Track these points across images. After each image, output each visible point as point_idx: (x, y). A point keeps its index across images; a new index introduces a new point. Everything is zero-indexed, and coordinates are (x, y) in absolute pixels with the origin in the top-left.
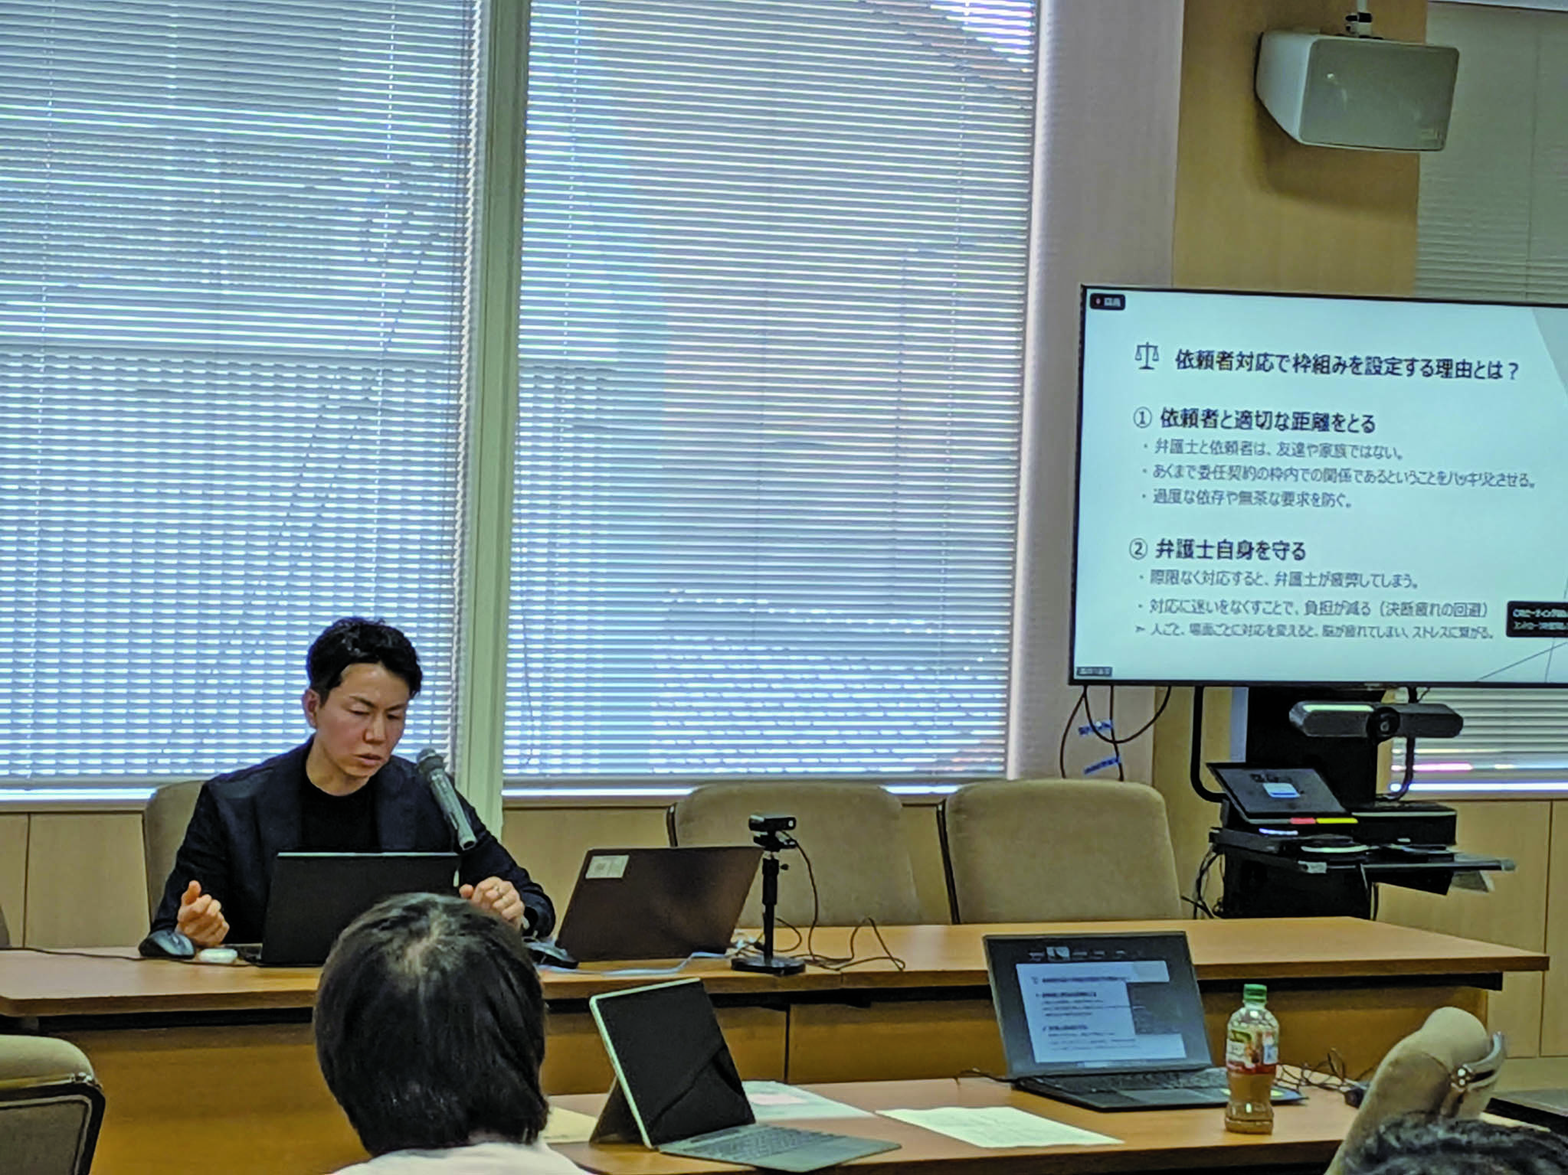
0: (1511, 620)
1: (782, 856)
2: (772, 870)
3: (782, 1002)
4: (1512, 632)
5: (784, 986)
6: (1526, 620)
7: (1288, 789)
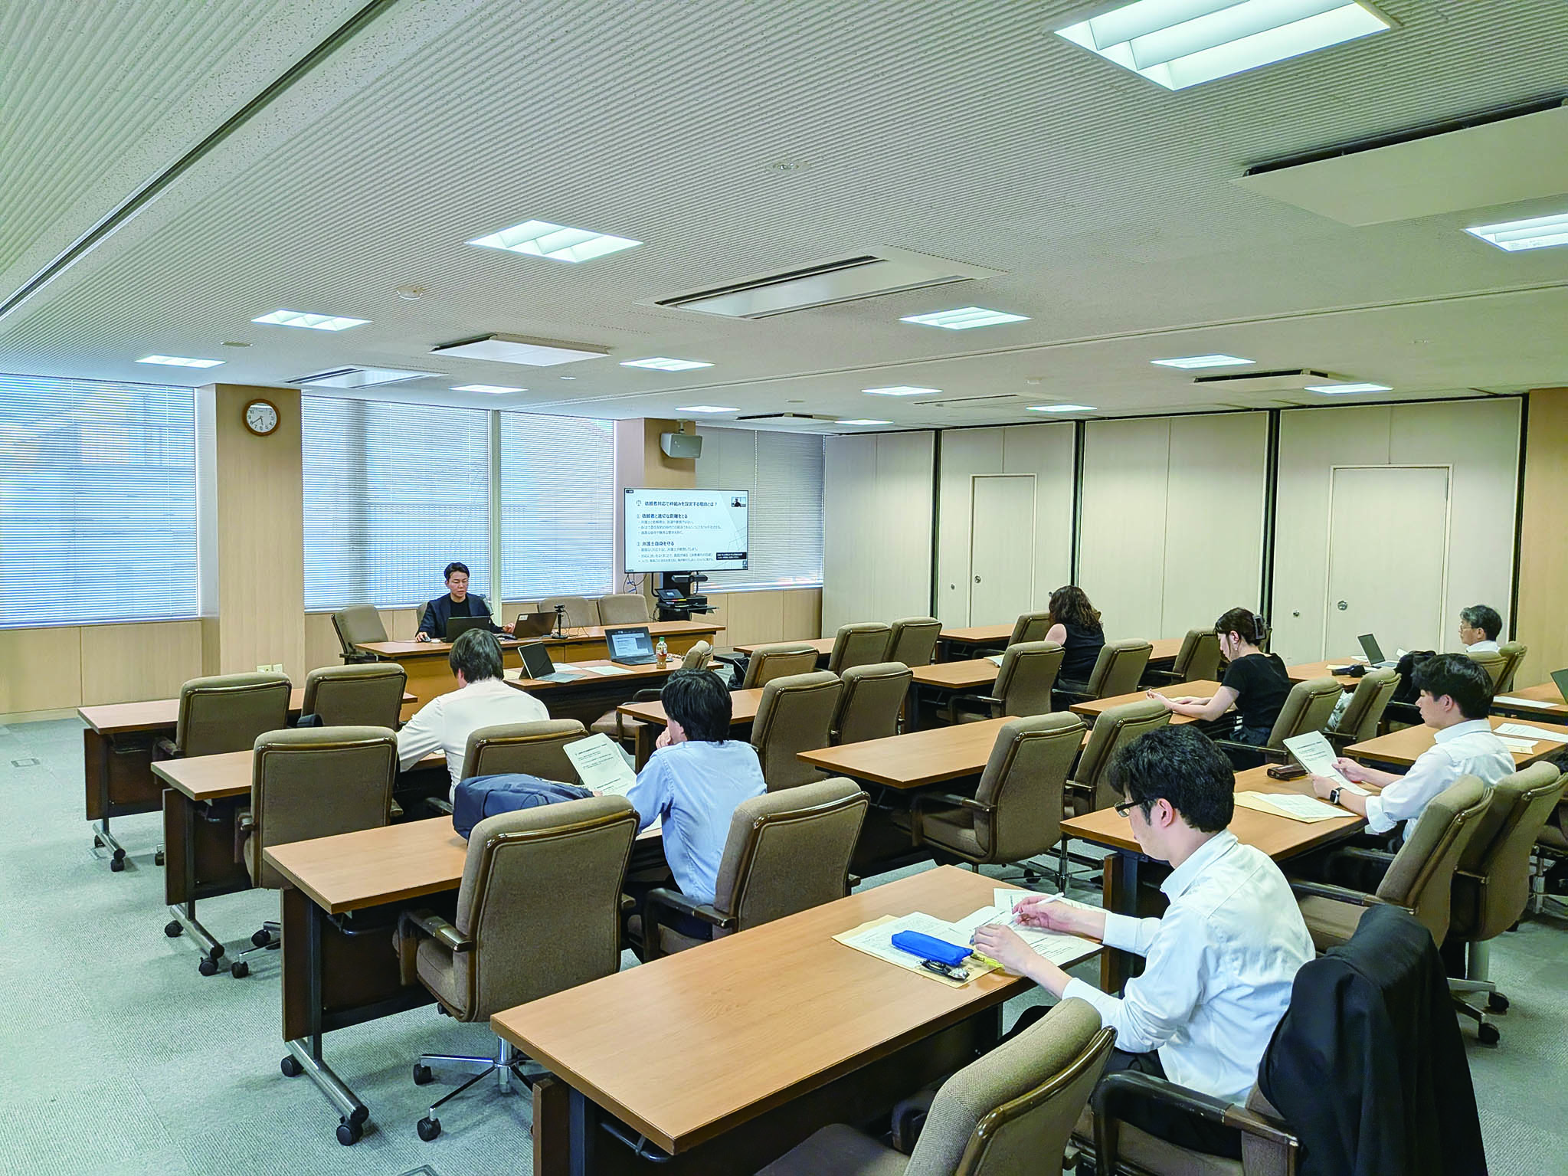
0: (717, 557)
1: (562, 614)
2: (560, 616)
3: (563, 645)
4: (717, 559)
5: (563, 641)
6: (720, 557)
7: (672, 594)
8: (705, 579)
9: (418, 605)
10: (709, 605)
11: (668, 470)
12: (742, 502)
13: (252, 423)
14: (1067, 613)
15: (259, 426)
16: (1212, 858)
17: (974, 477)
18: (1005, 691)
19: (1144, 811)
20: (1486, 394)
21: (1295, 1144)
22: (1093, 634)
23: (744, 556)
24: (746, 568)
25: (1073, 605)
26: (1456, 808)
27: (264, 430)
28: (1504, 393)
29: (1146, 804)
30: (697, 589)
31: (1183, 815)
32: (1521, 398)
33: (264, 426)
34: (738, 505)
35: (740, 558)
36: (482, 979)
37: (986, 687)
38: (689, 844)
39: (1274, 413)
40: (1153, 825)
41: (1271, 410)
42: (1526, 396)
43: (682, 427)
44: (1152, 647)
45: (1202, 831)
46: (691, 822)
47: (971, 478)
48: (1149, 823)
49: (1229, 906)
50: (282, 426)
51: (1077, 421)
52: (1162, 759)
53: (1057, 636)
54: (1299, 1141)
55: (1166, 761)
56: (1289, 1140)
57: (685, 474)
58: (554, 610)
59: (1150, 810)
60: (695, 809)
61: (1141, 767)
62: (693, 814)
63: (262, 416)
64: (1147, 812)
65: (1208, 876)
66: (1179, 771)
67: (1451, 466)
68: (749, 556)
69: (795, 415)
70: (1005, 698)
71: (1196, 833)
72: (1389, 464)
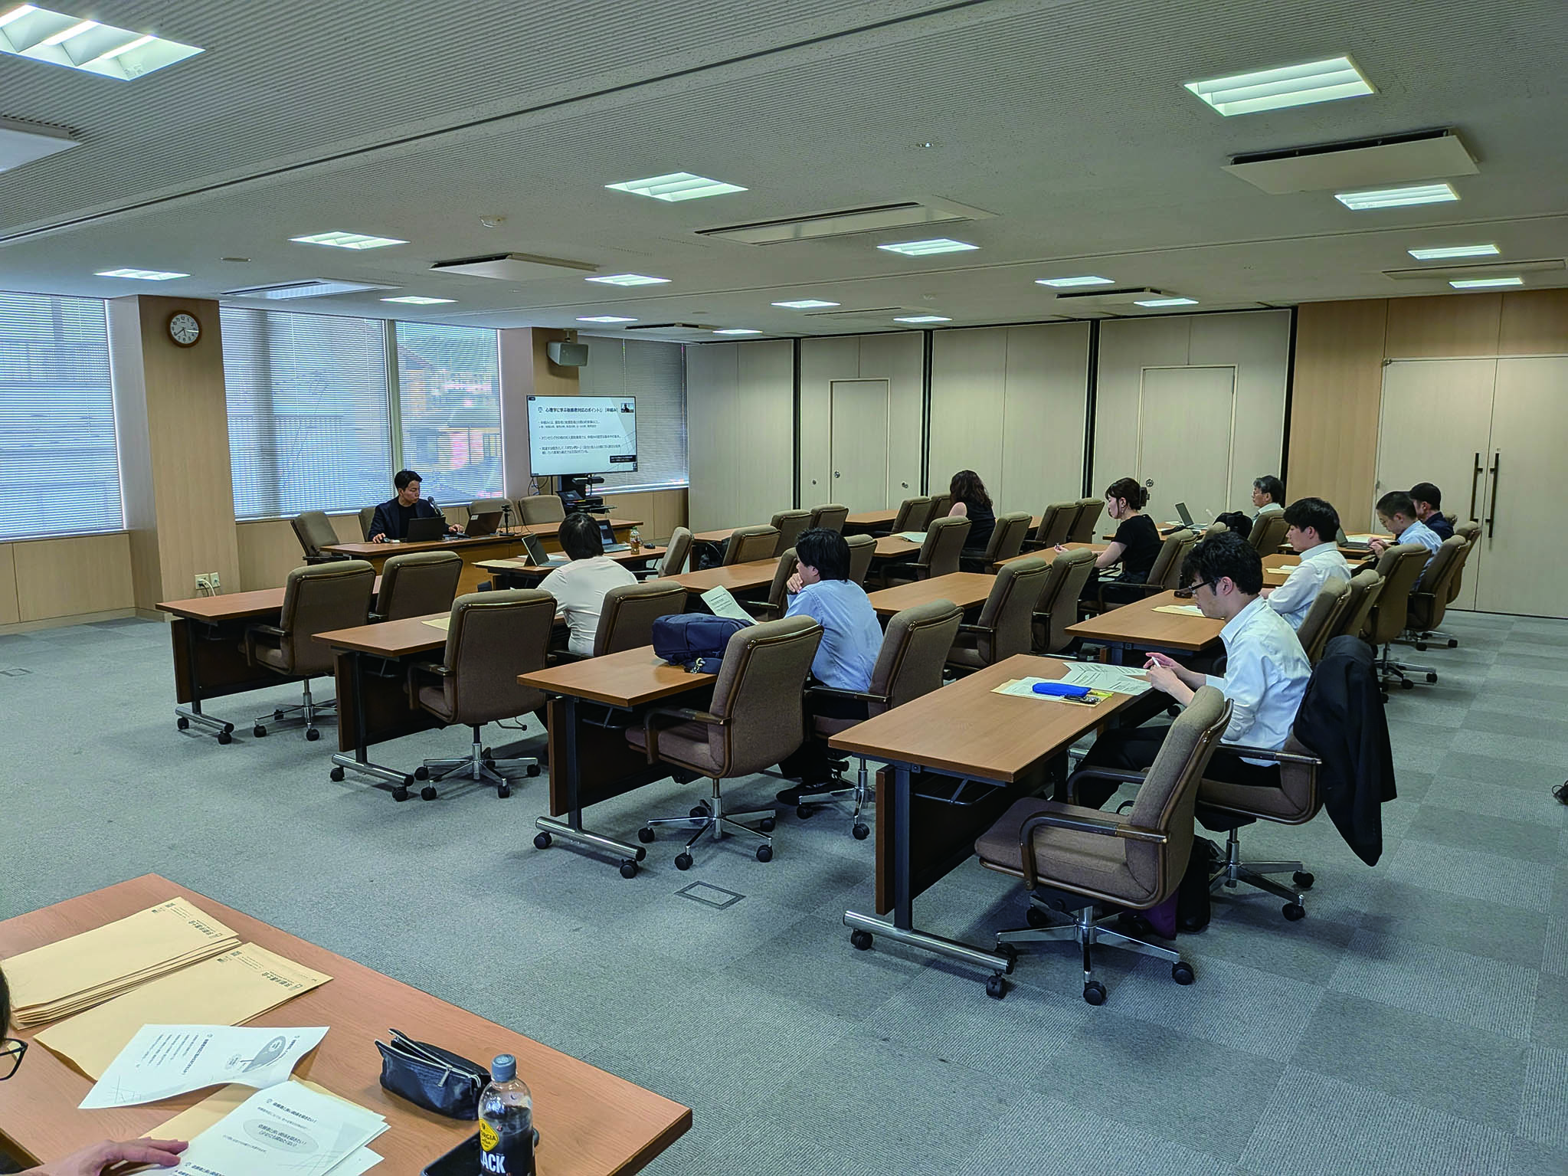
0: (611, 459)
2: (506, 516)
3: (511, 542)
4: (611, 462)
5: (512, 538)
6: (613, 460)
7: (571, 495)
8: (601, 481)
9: (360, 511)
10: (605, 505)
11: (555, 378)
12: (631, 408)
13: (176, 335)
14: (965, 493)
15: (182, 337)
16: (1255, 611)
17: (832, 382)
18: (929, 558)
19: (1212, 587)
20: (1264, 306)
21: (1319, 763)
22: (986, 510)
23: (633, 459)
24: (636, 470)
25: (970, 486)
26: (1337, 595)
27: (187, 342)
28: (1278, 305)
29: (1213, 582)
30: (594, 490)
31: (1238, 586)
32: (1290, 310)
33: (187, 339)
34: (627, 410)
35: (631, 460)
36: (735, 746)
37: (913, 555)
38: (836, 653)
39: (1095, 323)
40: (1218, 595)
41: (1092, 320)
42: (1295, 309)
43: (568, 337)
44: (1031, 518)
45: (1249, 594)
46: (838, 637)
47: (829, 383)
48: (1215, 595)
49: (1272, 634)
50: (204, 336)
51: (926, 331)
52: (1224, 552)
53: (960, 512)
54: (1322, 761)
55: (1227, 553)
56: (1316, 761)
57: (570, 381)
58: (501, 510)
59: (1216, 586)
60: (841, 628)
61: (1210, 558)
62: (840, 631)
63: (185, 329)
64: (1214, 589)
65: (1254, 620)
66: (1236, 557)
67: (1237, 366)
68: (639, 458)
69: (684, 325)
70: (930, 563)
71: (1245, 596)
72: (1189, 365)
